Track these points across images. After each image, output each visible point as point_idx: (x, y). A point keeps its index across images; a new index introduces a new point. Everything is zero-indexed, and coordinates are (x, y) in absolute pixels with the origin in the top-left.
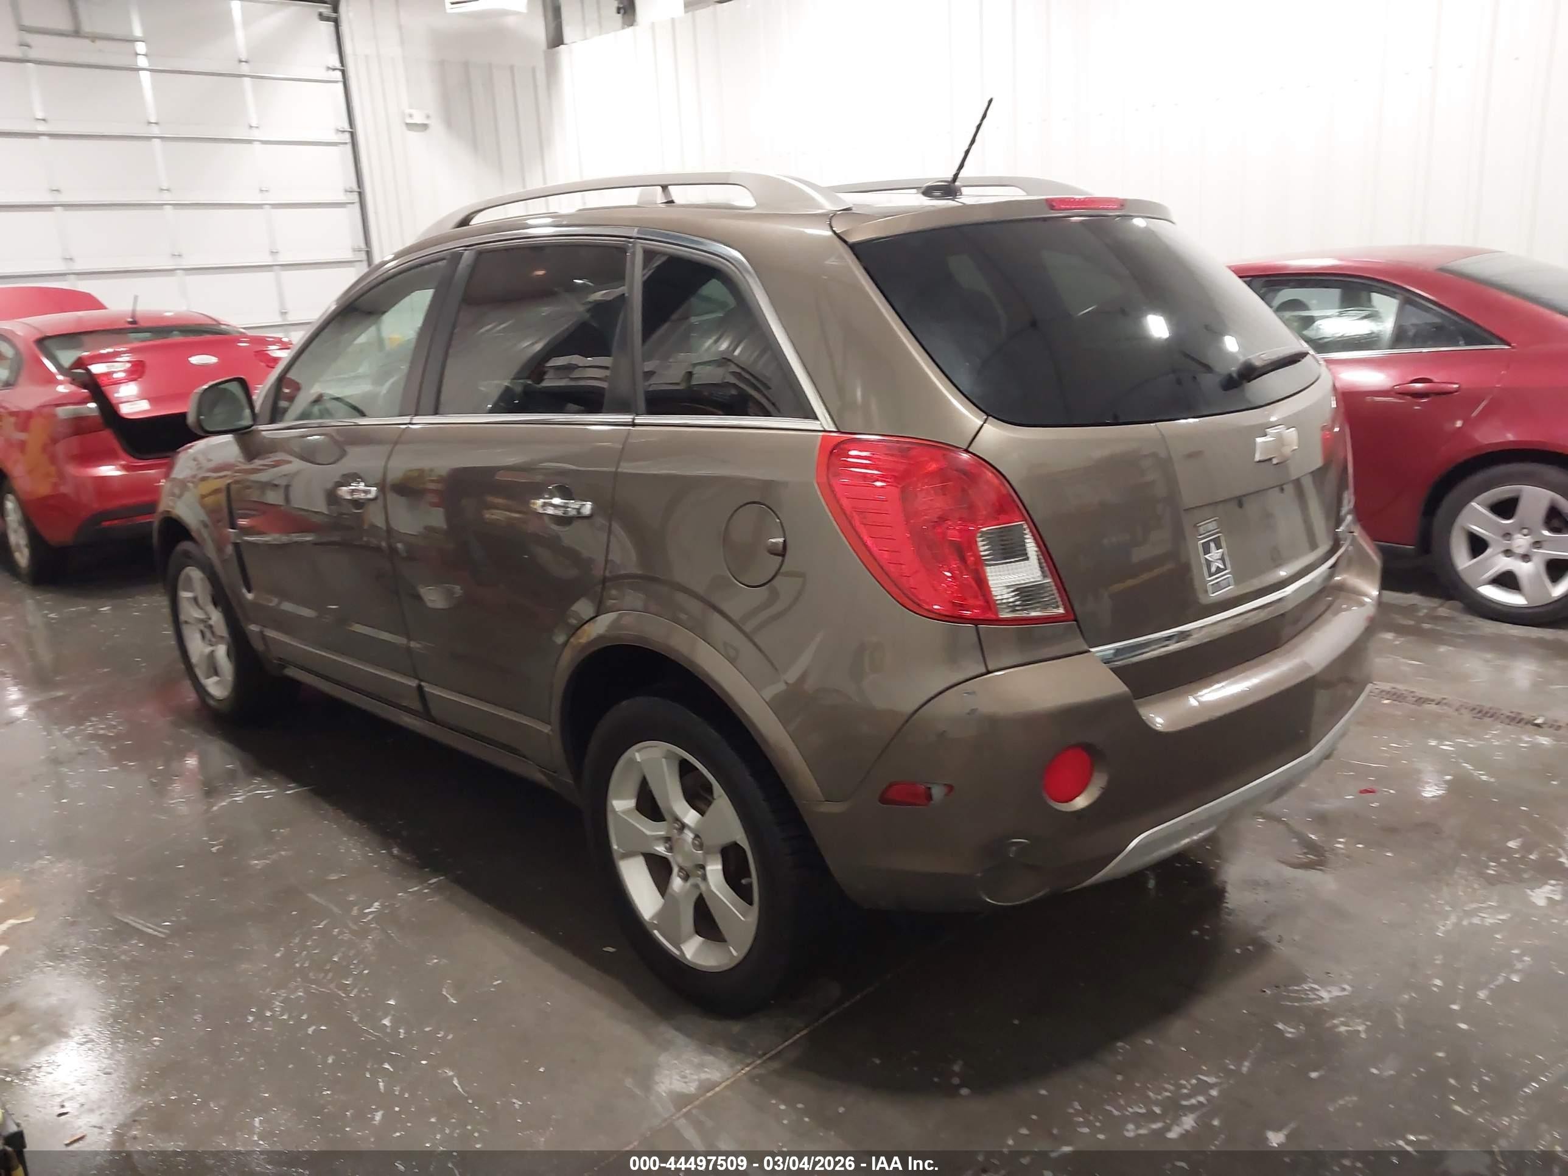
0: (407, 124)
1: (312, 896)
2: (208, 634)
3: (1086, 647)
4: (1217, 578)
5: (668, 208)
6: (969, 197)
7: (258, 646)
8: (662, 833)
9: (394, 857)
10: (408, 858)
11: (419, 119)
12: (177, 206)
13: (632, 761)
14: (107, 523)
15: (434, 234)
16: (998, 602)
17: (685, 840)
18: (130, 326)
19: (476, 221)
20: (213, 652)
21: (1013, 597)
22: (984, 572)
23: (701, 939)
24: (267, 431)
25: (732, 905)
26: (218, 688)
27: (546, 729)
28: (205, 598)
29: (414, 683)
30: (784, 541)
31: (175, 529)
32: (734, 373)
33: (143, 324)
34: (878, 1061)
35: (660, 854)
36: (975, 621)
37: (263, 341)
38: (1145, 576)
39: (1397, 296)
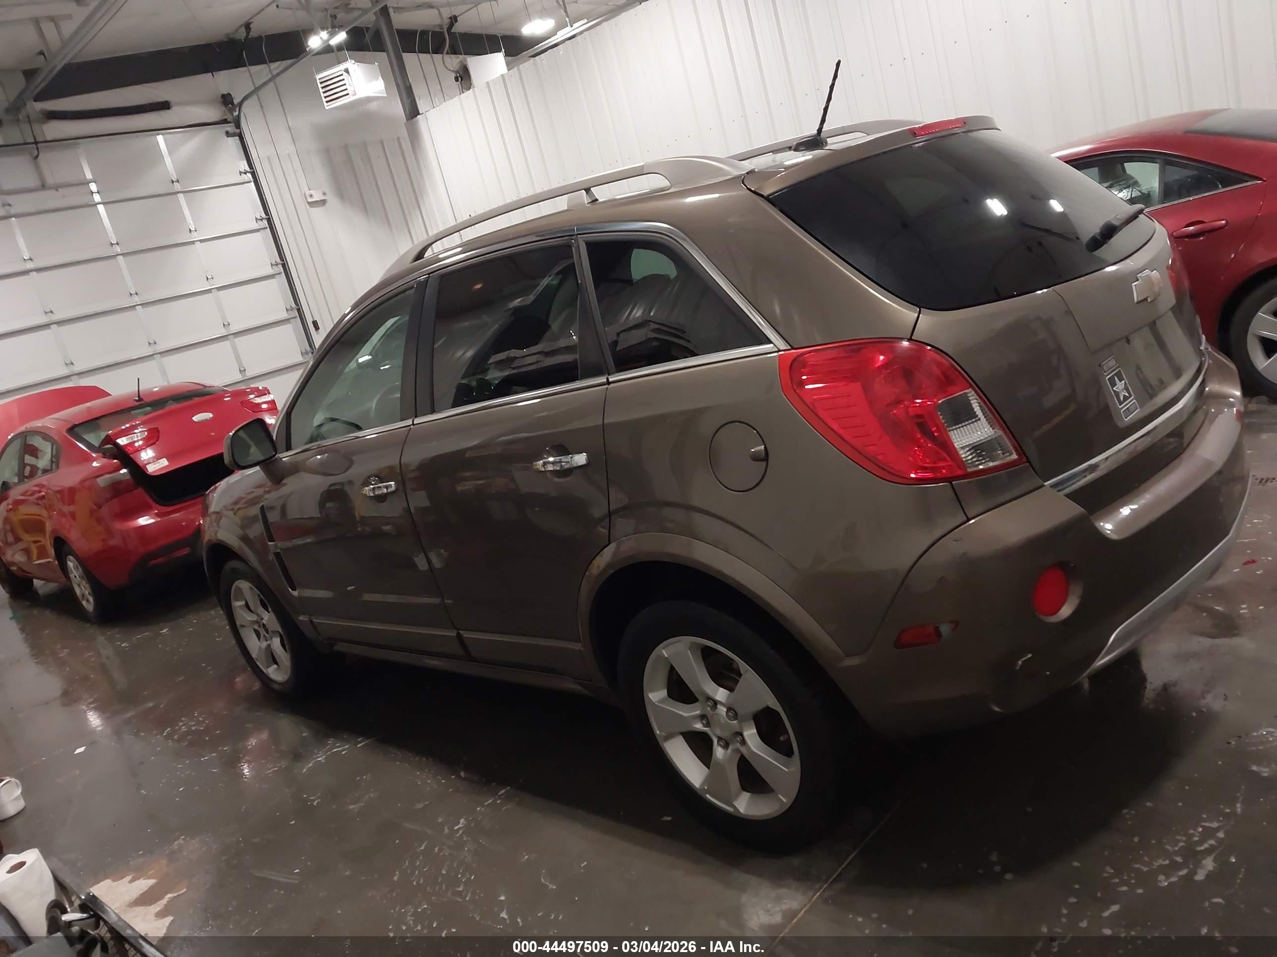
0: (309, 203)
1: (409, 825)
2: (262, 632)
3: (1039, 481)
4: (1126, 405)
5: (594, 206)
6: (835, 144)
7: (309, 632)
8: (698, 712)
9: (465, 779)
10: (476, 778)
11: (317, 197)
12: (144, 305)
13: (661, 657)
14: (154, 562)
15: (395, 271)
16: (964, 459)
17: (718, 715)
18: (139, 403)
19: (428, 254)
20: (269, 645)
21: (971, 454)
22: (948, 436)
23: (748, 794)
24: (285, 457)
25: (775, 760)
26: (277, 674)
27: (577, 646)
28: (254, 603)
29: (453, 634)
30: (765, 448)
31: (221, 551)
32: (654, 330)
33: (146, 400)
34: (925, 866)
35: (698, 730)
36: (949, 480)
37: (244, 393)
38: (1057, 420)
39: (1158, 160)
